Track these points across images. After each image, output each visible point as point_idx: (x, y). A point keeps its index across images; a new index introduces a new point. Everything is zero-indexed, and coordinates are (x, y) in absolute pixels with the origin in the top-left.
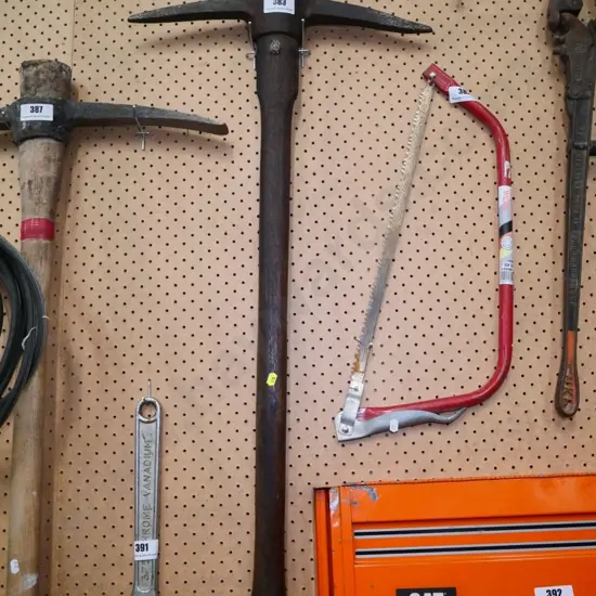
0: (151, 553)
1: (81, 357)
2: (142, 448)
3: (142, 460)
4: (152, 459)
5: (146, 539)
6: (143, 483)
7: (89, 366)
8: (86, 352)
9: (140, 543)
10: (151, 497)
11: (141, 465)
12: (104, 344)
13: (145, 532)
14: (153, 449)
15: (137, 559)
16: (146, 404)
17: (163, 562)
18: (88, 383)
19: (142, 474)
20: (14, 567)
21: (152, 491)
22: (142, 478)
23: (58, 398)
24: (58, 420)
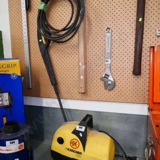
0: (109, 62)
1: (92, 18)
2: (107, 39)
3: (107, 42)
4: (109, 41)
5: (108, 59)
6: (107, 47)
7: (94, 20)
8: (93, 17)
9: (107, 60)
10: (109, 50)
11: (107, 43)
12: (97, 15)
13: (108, 58)
14: (109, 39)
15: (106, 64)
16: (108, 28)
17: (112, 65)
18: (94, 24)
19: (107, 45)
20: (80, 64)
21: (109, 49)
22: (107, 46)
23: (87, 28)
24: (87, 33)
